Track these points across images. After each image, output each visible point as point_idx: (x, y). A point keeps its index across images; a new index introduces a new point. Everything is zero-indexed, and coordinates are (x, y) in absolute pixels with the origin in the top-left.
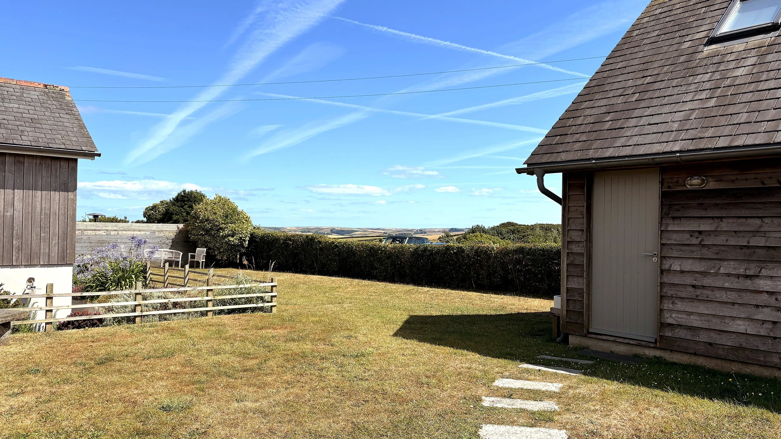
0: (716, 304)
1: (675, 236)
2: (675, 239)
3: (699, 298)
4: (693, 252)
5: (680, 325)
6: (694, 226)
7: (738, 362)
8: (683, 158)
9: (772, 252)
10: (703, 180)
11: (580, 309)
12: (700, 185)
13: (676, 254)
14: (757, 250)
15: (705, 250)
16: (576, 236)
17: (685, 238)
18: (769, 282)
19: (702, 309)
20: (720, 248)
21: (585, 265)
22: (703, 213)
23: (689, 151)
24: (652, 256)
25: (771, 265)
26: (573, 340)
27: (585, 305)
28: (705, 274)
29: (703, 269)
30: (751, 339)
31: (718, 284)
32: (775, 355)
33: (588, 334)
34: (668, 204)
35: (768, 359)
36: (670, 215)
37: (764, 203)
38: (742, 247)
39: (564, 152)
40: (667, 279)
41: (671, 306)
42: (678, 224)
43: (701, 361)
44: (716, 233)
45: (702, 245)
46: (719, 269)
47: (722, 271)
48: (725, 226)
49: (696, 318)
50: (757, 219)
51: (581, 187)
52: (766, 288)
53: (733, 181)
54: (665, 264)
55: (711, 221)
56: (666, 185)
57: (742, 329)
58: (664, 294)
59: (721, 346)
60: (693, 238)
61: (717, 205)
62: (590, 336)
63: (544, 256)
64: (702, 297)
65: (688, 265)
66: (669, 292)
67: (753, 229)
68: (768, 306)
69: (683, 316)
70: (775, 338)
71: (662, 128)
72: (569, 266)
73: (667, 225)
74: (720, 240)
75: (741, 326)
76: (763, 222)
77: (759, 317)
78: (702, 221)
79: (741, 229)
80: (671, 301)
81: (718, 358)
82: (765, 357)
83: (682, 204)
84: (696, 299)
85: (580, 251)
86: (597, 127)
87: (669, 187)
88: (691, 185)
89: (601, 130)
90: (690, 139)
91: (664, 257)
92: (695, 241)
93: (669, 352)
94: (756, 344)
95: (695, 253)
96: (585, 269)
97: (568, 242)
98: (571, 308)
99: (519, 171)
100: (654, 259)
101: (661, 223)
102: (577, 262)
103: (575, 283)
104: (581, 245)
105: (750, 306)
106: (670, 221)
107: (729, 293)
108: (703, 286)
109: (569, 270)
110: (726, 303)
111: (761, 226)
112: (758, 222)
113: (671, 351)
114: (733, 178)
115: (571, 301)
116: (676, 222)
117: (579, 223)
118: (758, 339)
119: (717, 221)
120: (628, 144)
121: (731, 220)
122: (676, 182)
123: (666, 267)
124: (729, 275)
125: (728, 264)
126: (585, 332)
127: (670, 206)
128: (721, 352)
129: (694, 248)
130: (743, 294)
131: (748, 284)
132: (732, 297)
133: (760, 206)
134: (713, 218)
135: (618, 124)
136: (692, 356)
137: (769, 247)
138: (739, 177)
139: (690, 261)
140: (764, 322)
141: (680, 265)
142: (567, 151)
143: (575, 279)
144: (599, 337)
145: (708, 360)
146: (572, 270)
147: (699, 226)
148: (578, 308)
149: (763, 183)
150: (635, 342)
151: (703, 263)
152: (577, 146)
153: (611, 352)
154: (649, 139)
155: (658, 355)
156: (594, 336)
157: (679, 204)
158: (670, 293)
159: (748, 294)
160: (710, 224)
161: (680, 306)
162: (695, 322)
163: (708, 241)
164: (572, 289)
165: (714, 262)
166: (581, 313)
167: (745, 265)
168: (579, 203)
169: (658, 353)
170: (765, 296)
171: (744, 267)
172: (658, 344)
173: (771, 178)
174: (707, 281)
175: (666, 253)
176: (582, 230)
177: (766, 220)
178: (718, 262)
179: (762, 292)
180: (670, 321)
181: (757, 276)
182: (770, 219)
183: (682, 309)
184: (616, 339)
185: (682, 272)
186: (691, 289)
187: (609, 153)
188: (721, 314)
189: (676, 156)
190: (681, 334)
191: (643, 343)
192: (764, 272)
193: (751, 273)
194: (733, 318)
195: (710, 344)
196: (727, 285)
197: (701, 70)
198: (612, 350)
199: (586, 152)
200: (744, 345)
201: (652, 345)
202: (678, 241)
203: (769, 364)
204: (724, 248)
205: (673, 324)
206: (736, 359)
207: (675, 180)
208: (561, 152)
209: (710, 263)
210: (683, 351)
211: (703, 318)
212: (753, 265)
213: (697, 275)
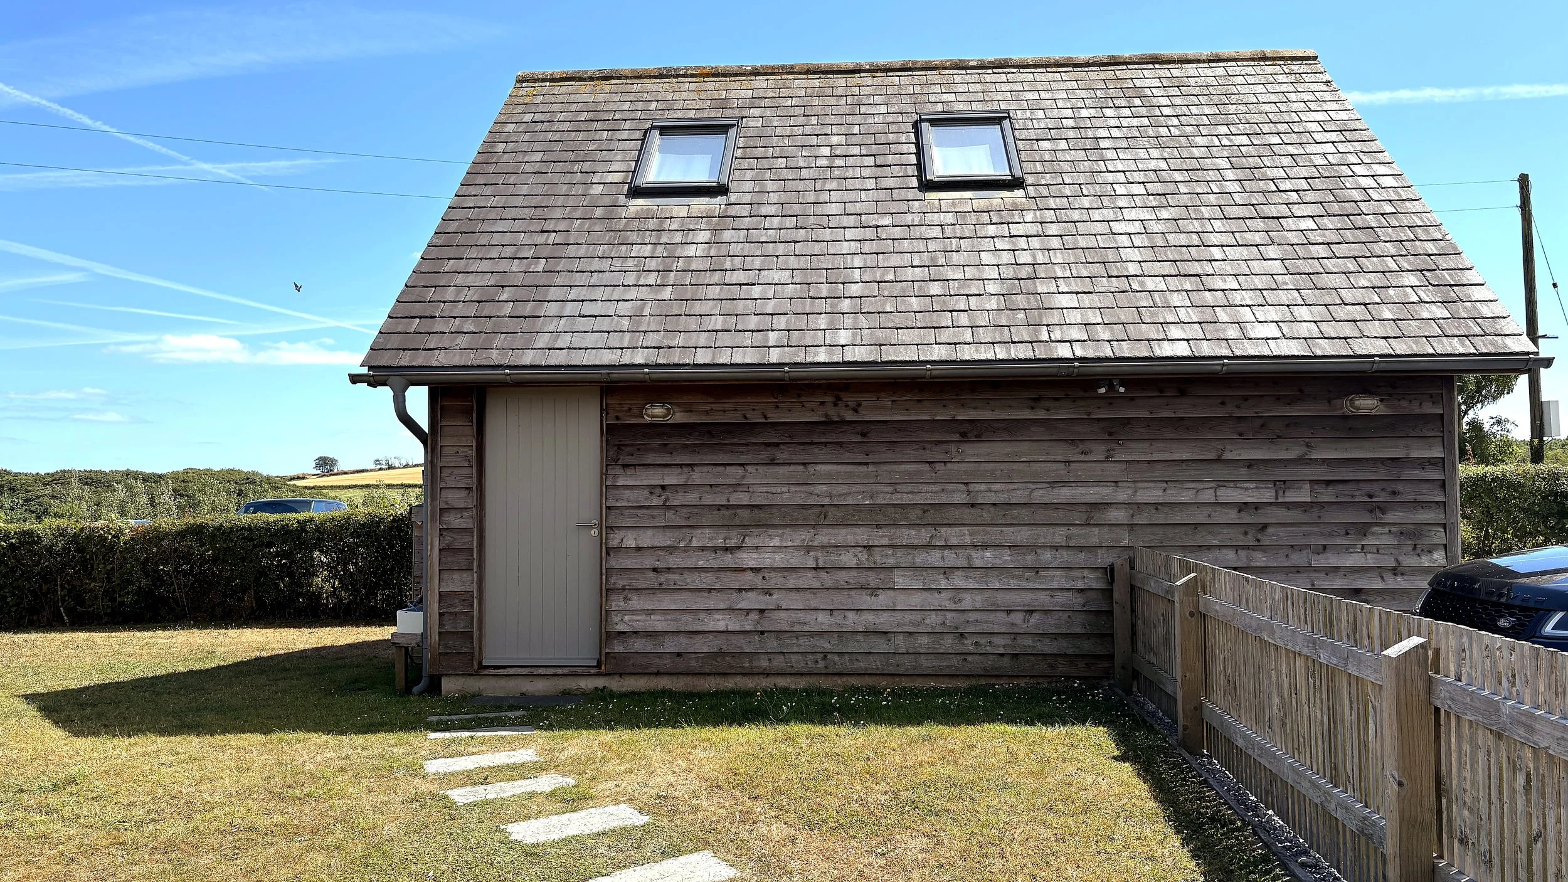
0: (687, 593)
1: (627, 494)
2: (627, 498)
3: (664, 587)
4: (653, 517)
5: (636, 633)
6: (655, 478)
7: (715, 674)
8: (653, 376)
9: (756, 512)
10: (668, 409)
11: (465, 627)
12: (664, 417)
13: (629, 522)
14: (738, 511)
15: (670, 515)
16: (456, 498)
17: (642, 497)
18: (754, 555)
19: (668, 602)
20: (691, 509)
21: (475, 549)
22: (667, 459)
23: (658, 366)
24: (591, 527)
25: (756, 531)
26: (450, 686)
27: (475, 619)
28: (670, 549)
29: (668, 543)
30: (733, 637)
31: (690, 563)
32: (763, 656)
33: (481, 670)
34: (615, 445)
35: (755, 664)
36: (620, 462)
37: (746, 445)
38: (720, 508)
39: (440, 349)
40: (616, 562)
41: (622, 603)
42: (631, 476)
43: (664, 683)
44: (685, 487)
45: (666, 507)
46: (690, 541)
47: (695, 543)
48: (698, 477)
49: (659, 617)
50: (738, 467)
51: (468, 412)
52: (752, 564)
53: (707, 413)
54: (613, 539)
55: (679, 470)
56: (612, 414)
57: (721, 626)
58: (611, 587)
59: (693, 656)
60: (654, 497)
61: (685, 447)
62: (486, 672)
63: (252, 540)
64: (668, 585)
65: (647, 539)
66: (619, 581)
67: (733, 481)
68: (752, 589)
69: (639, 618)
70: (762, 633)
71: (604, 324)
72: (442, 553)
73: (615, 477)
74: (691, 498)
75: (720, 622)
76: (746, 471)
77: (743, 605)
78: (666, 470)
79: (719, 481)
80: (622, 597)
81: (688, 674)
82: (751, 661)
83: (637, 445)
84: (661, 589)
85: (464, 526)
86: (487, 310)
87: (617, 418)
88: (653, 416)
89: (498, 317)
90: (654, 348)
91: (611, 528)
92: (657, 501)
93: (617, 678)
94: (739, 645)
95: (656, 520)
96: (475, 556)
97: (441, 509)
98: (448, 628)
99: (355, 379)
100: (592, 532)
101: (603, 474)
102: (458, 545)
103: (457, 583)
104: (466, 514)
105: (731, 591)
106: (619, 471)
107: (703, 575)
108: (669, 569)
109: (443, 559)
110: (700, 590)
111: (743, 477)
112: (739, 471)
113: (621, 675)
114: (707, 407)
115: (446, 615)
116: (630, 471)
117: (459, 476)
118: (741, 636)
119: (686, 470)
120: (556, 346)
121: (705, 469)
122: (626, 411)
123: (615, 543)
124: (703, 549)
125: (702, 533)
126: (476, 666)
127: (619, 447)
128: (694, 664)
129: (655, 512)
130: (722, 575)
131: (728, 560)
132: (708, 580)
133: (741, 449)
134: (681, 466)
135: (528, 309)
136: (652, 677)
137: (753, 506)
138: (713, 406)
139: (650, 532)
140: (748, 611)
141: (635, 539)
142: (446, 349)
143: (456, 576)
144: (501, 671)
145: (675, 678)
146: (449, 559)
147: (663, 479)
148: (461, 626)
149: (745, 418)
150: (565, 671)
151: (669, 533)
152: (462, 341)
153: (522, 694)
154: (590, 340)
155: (600, 686)
156: (492, 671)
157: (632, 445)
158: (620, 584)
159: (729, 574)
160: (678, 474)
161: (636, 602)
162: (658, 623)
163: (676, 500)
164: (450, 594)
165: (684, 530)
166: (469, 636)
167: (723, 533)
168: (458, 440)
169: (600, 682)
170: (749, 576)
171: (722, 536)
172: (603, 668)
173: (754, 410)
174: (675, 561)
175: (614, 520)
176: (469, 489)
177: (749, 468)
178: (688, 531)
179: (744, 570)
180: (621, 628)
181: (739, 548)
182: (754, 467)
183: (639, 607)
184: (532, 671)
185: (639, 549)
186: (652, 575)
187: (528, 358)
188: (694, 608)
189: (643, 373)
190: (639, 645)
191: (579, 670)
192: (749, 542)
193: (732, 543)
194: (709, 611)
195: (679, 654)
196: (701, 563)
197: (633, 237)
198: (524, 690)
199: (484, 354)
200: (724, 649)
201: (593, 671)
202: (632, 502)
203: (756, 671)
204: (696, 510)
205: (624, 633)
206: (714, 671)
207: (626, 408)
208: (433, 349)
209: (677, 533)
210: (641, 671)
211: (668, 617)
212: (734, 533)
213: (659, 552)
